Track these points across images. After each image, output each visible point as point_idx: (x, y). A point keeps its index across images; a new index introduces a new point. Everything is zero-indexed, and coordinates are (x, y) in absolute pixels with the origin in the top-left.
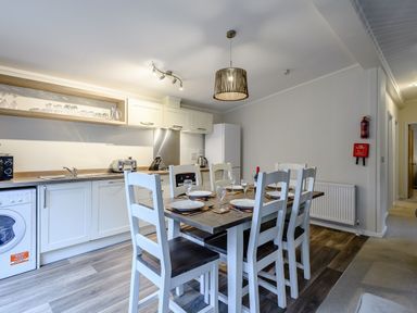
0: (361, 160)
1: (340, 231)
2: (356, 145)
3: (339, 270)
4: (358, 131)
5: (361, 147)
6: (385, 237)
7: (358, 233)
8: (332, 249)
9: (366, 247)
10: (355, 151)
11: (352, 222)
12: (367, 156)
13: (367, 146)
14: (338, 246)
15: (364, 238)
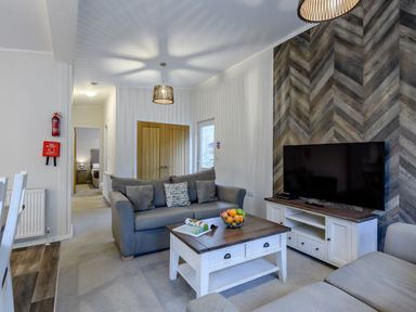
0: (51, 160)
1: (25, 249)
2: (46, 143)
3: (48, 297)
4: (49, 128)
5: (52, 146)
6: (74, 235)
7: (47, 242)
8: (27, 276)
9: (63, 254)
10: (45, 150)
11: (41, 232)
12: (58, 155)
13: (58, 145)
14: (34, 268)
15: (56, 245)
